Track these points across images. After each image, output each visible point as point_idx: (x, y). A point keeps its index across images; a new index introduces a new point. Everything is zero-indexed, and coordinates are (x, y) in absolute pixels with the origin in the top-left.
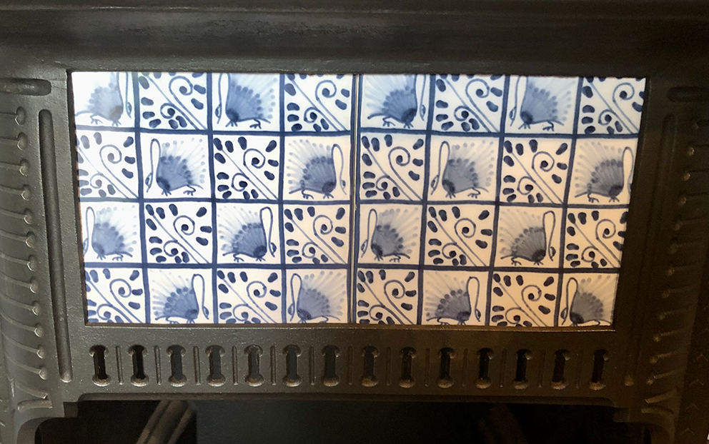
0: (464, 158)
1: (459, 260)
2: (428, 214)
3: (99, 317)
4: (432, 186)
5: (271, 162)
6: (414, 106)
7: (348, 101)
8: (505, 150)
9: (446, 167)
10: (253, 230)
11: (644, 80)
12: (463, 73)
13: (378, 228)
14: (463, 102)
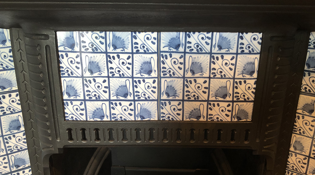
0: (198, 62)
1: (196, 98)
2: (185, 82)
3: (69, 118)
4: (186, 72)
5: (129, 63)
6: (179, 43)
7: (156, 41)
8: (212, 59)
9: (191, 65)
10: (123, 88)
11: (262, 33)
12: (197, 31)
13: (168, 87)
14: (197, 42)
